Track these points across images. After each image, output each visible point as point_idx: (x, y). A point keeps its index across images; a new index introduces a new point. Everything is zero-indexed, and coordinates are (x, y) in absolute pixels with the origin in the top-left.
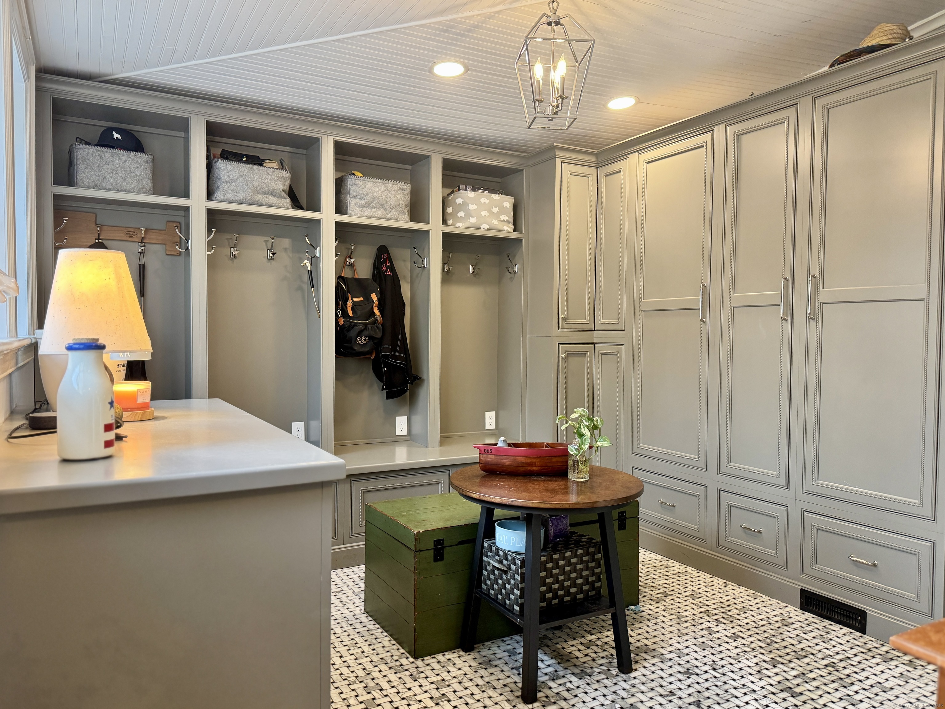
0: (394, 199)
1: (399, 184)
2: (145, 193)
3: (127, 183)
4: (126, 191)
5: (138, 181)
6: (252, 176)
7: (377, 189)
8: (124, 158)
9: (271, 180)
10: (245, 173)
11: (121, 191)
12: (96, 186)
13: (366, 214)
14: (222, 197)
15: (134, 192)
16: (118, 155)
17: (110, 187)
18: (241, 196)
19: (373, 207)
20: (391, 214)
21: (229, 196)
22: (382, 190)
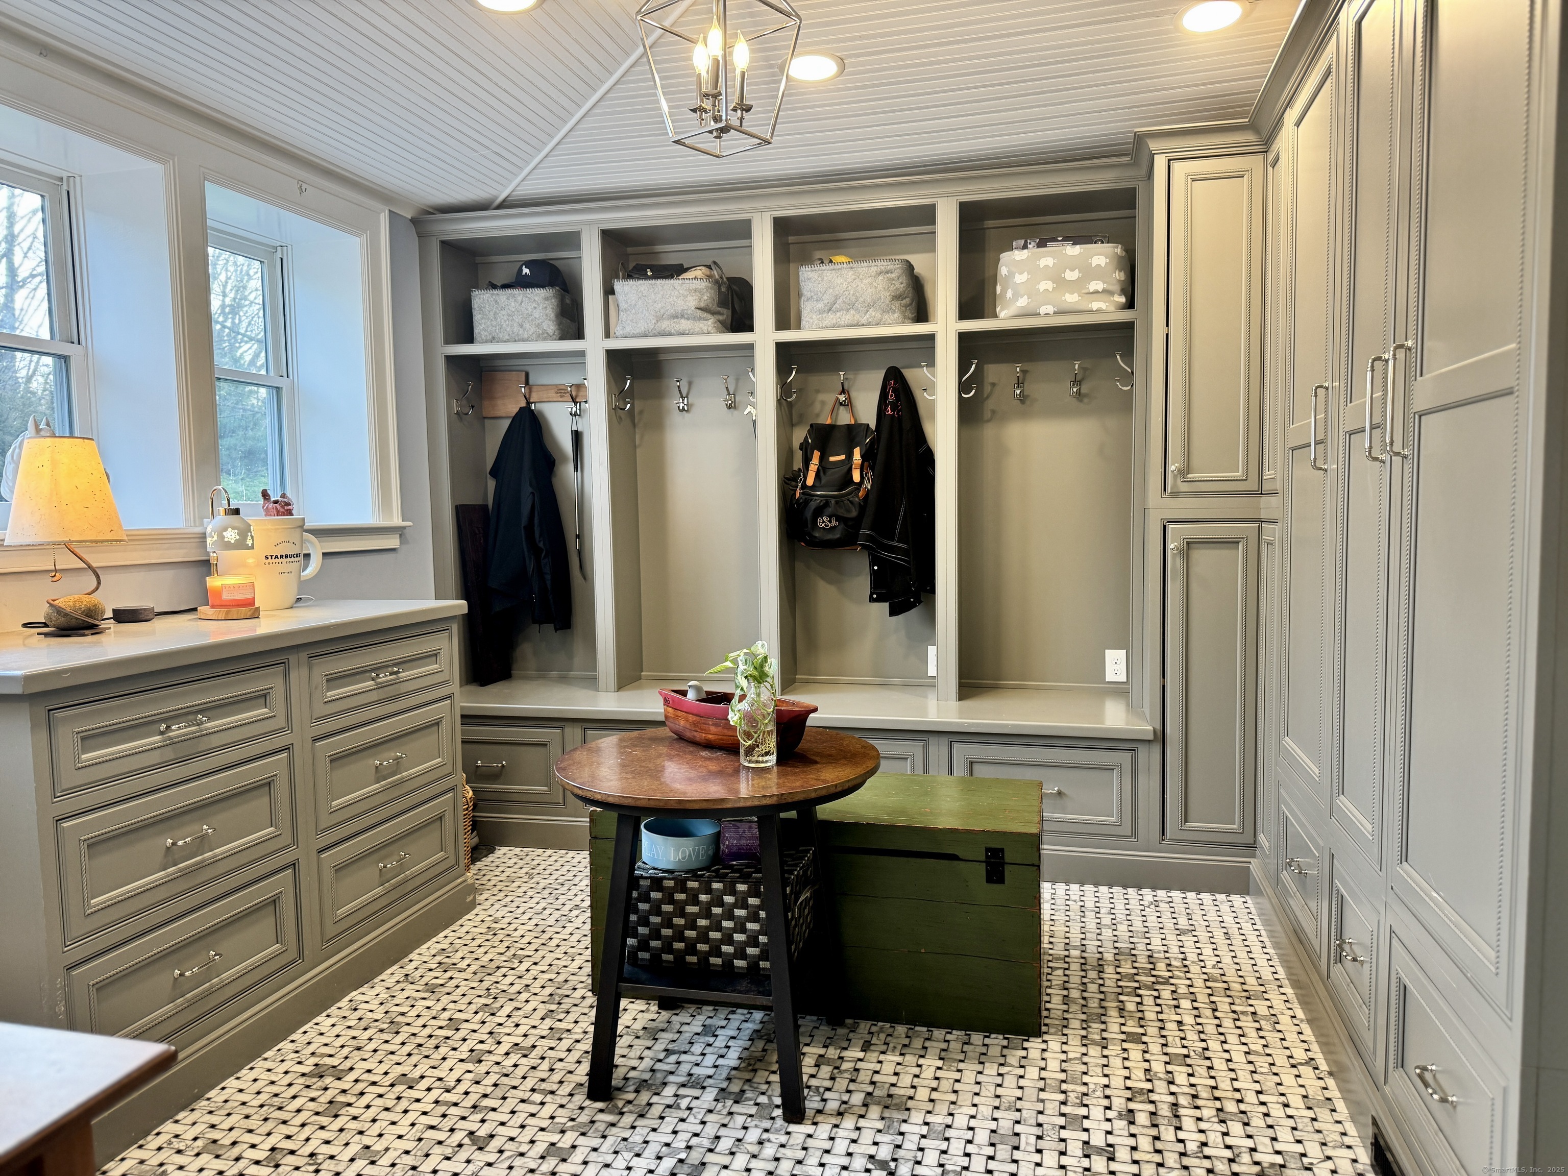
0: (869, 290)
1: (879, 263)
2: (545, 339)
3: (524, 330)
4: (524, 340)
5: (538, 326)
6: (653, 297)
7: (840, 281)
8: (520, 298)
9: (678, 297)
10: (645, 293)
11: (519, 341)
12: (494, 338)
13: (825, 323)
14: (621, 332)
15: (532, 340)
16: (514, 296)
17: (507, 337)
18: (642, 327)
19: (837, 311)
20: (867, 316)
21: (629, 330)
22: (849, 280)
